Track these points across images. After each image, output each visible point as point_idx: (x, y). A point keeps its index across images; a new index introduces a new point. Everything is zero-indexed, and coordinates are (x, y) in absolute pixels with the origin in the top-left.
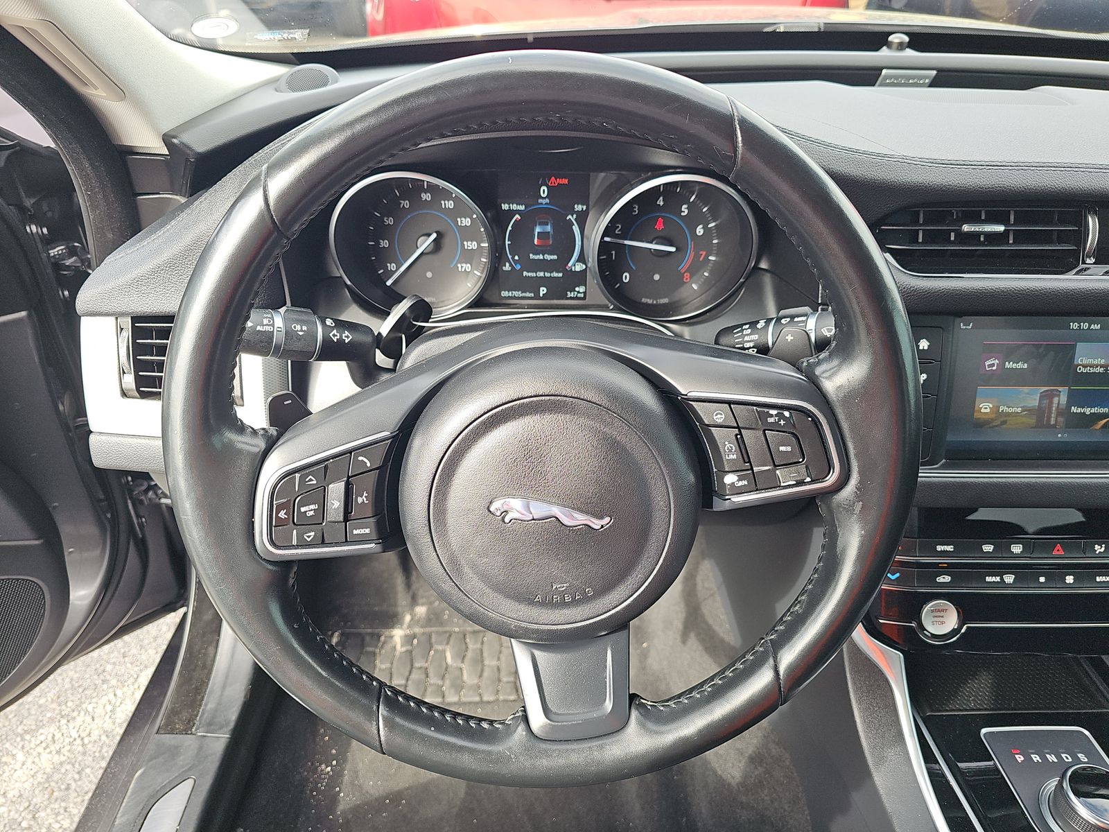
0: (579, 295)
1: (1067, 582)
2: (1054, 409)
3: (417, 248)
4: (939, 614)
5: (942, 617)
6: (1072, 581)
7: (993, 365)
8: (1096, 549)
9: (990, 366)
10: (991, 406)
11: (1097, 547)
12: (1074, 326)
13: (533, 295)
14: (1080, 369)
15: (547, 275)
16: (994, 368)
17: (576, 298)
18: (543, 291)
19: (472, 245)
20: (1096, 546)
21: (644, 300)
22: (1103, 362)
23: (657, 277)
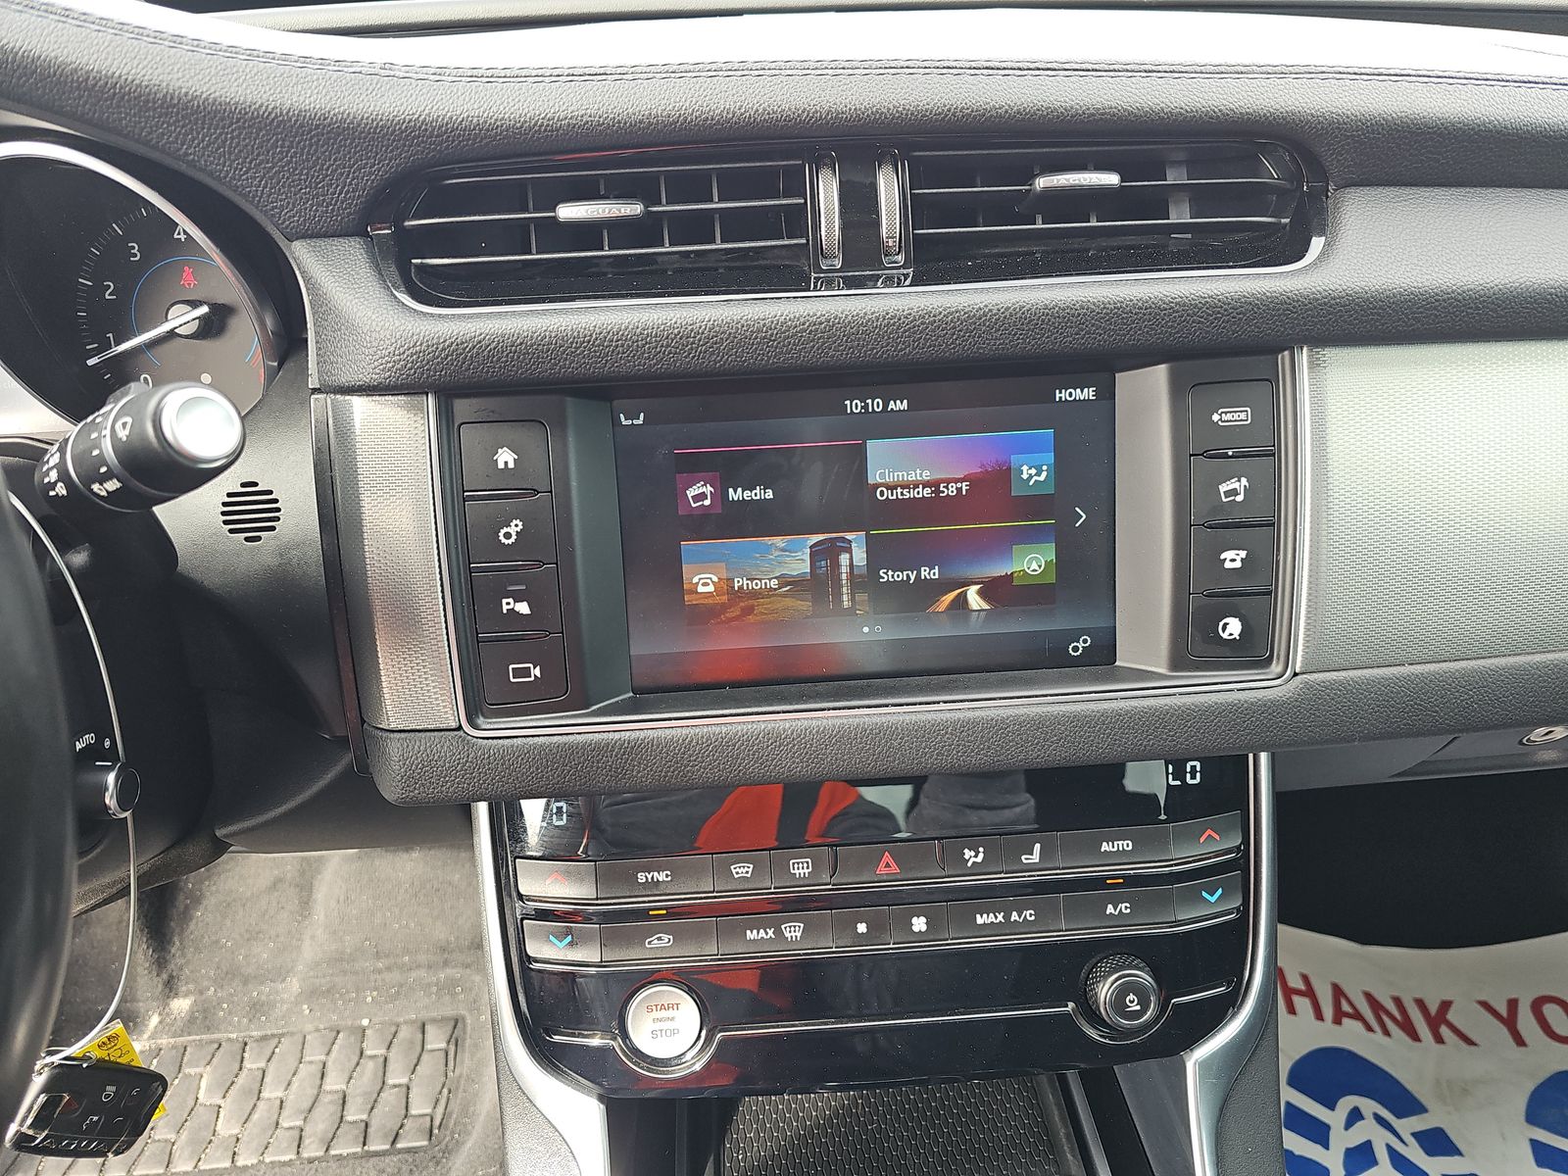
1: (916, 929)
2: (844, 576)
4: (664, 1014)
5: (673, 1019)
6: (924, 928)
7: (702, 496)
8: (967, 857)
9: (697, 498)
10: (715, 579)
11: (968, 854)
12: (854, 406)
14: (882, 492)
16: (707, 502)
20: (966, 851)
22: (926, 476)
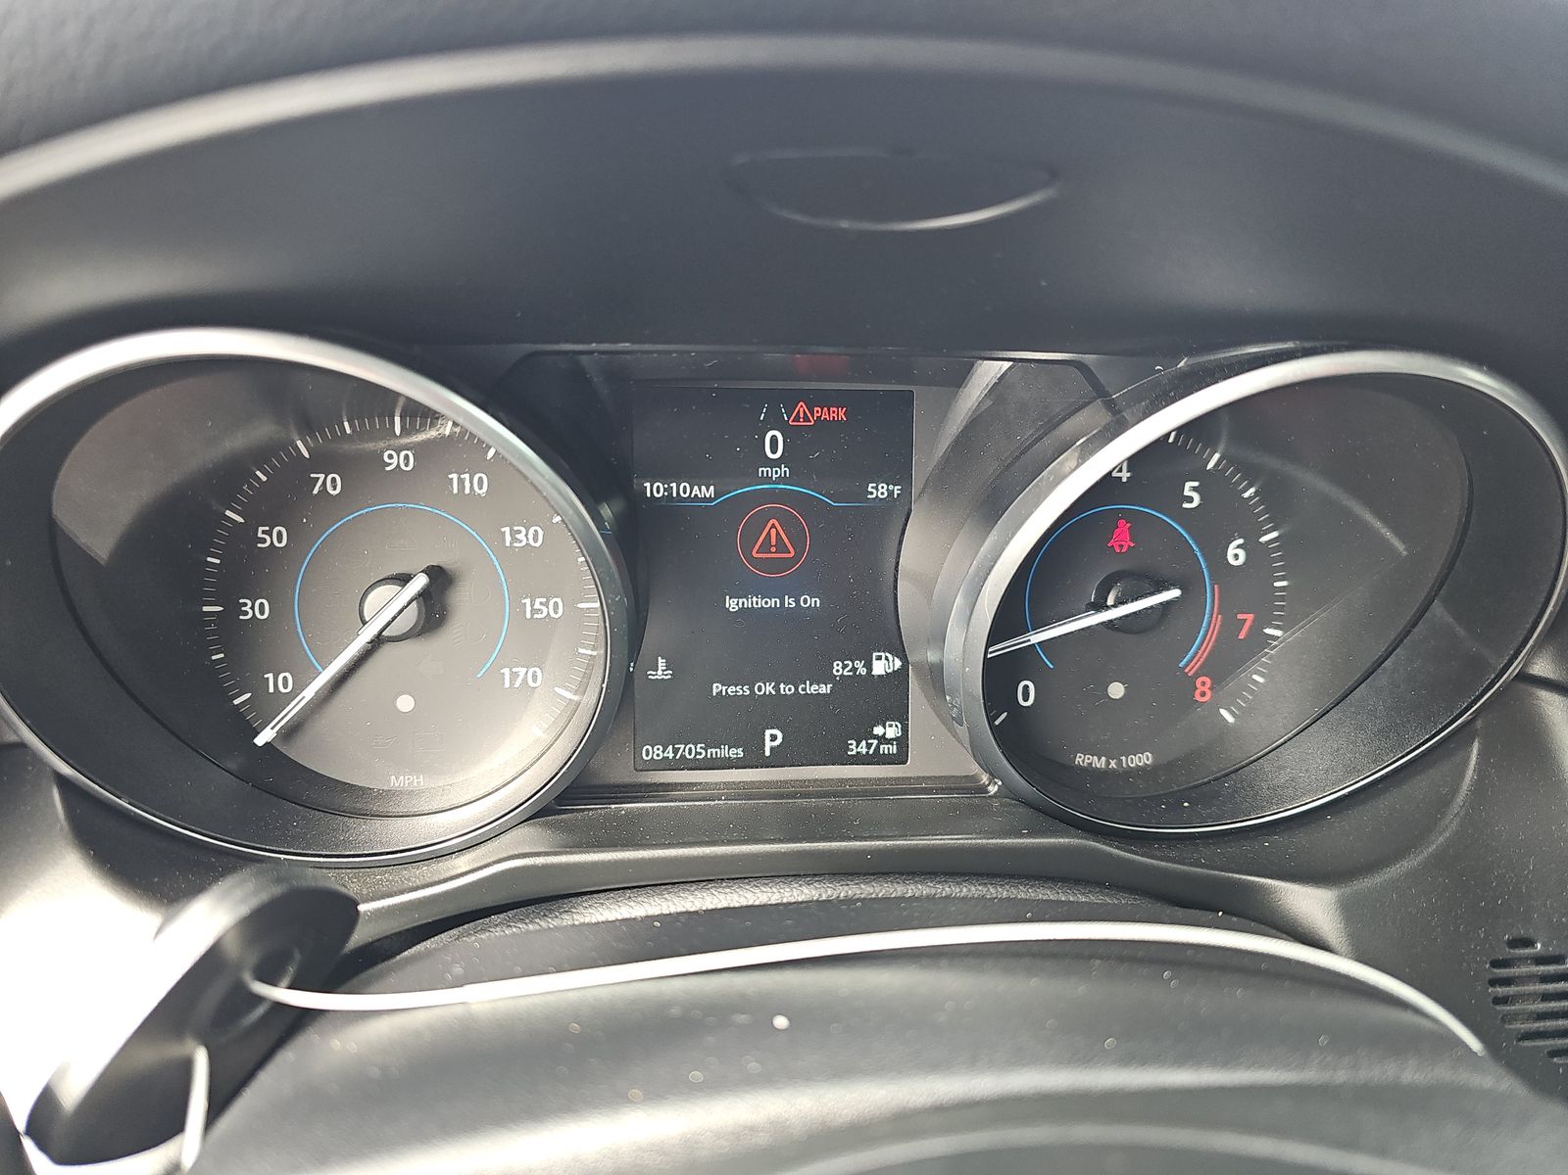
0: (884, 748)
3: (364, 623)
13: (740, 752)
15: (786, 689)
17: (876, 759)
18: (773, 738)
19: (551, 608)
21: (1081, 760)
23: (1117, 690)
